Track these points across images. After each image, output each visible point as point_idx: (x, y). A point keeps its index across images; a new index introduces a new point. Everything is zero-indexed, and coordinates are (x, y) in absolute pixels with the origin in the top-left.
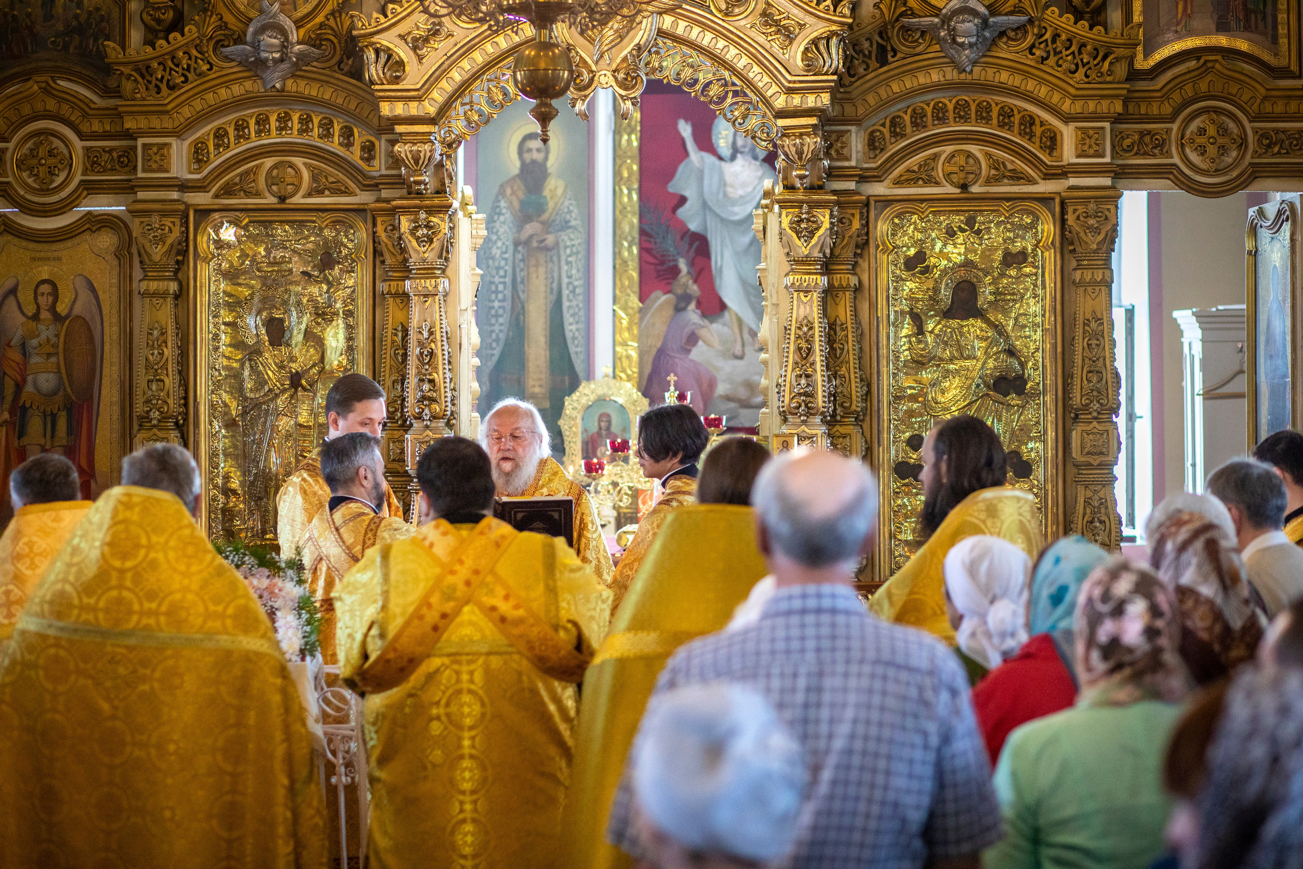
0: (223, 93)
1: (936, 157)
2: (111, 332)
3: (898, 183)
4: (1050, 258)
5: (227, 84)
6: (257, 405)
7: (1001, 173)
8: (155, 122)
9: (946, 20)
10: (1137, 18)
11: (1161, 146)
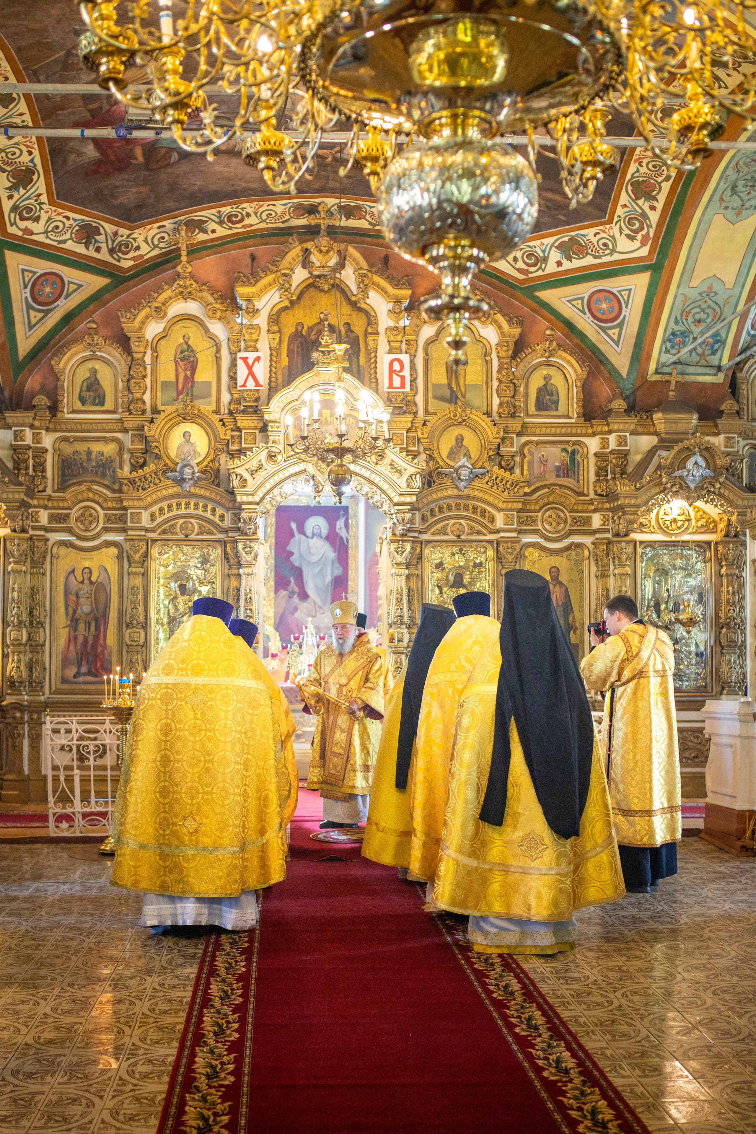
0: (165, 492)
1: (448, 524)
2: (114, 589)
3: (433, 534)
4: (491, 566)
5: (166, 489)
6: (174, 619)
7: (473, 531)
8: (136, 503)
9: (457, 470)
10: (525, 472)
11: (534, 522)
